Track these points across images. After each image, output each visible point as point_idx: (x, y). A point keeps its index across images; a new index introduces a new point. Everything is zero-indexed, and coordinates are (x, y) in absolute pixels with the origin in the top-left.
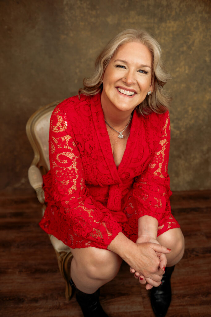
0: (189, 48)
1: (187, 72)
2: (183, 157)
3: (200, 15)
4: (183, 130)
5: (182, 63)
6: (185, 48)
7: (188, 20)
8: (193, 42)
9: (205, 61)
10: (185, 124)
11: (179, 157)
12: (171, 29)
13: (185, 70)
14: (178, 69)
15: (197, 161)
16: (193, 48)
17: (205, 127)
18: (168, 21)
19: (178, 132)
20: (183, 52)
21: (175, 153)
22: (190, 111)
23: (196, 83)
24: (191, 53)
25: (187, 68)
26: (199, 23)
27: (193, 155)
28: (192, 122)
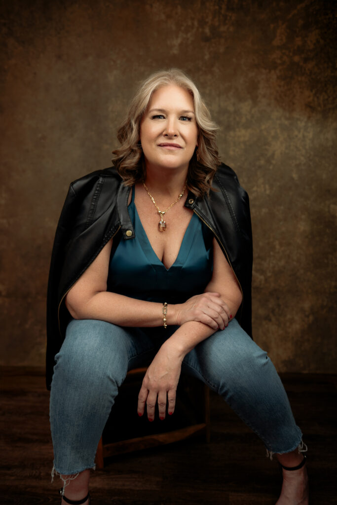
0: (268, 161)
1: (268, 192)
2: (273, 319)
3: (278, 122)
4: (269, 274)
5: (261, 181)
6: (262, 162)
7: (263, 127)
8: (273, 155)
9: (292, 179)
10: (271, 265)
11: (268, 318)
12: (242, 139)
13: (265, 190)
14: (255, 189)
15: (297, 327)
16: (274, 162)
17: (302, 271)
18: (237, 130)
19: (262, 277)
20: (260, 167)
21: (262, 312)
22: (278, 247)
23: (282, 208)
24: (271, 167)
25: (267, 187)
26: (278, 131)
27: (289, 316)
28: (282, 263)
